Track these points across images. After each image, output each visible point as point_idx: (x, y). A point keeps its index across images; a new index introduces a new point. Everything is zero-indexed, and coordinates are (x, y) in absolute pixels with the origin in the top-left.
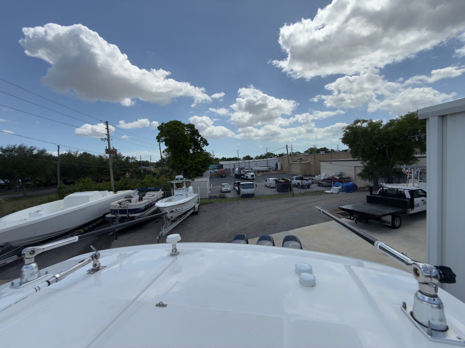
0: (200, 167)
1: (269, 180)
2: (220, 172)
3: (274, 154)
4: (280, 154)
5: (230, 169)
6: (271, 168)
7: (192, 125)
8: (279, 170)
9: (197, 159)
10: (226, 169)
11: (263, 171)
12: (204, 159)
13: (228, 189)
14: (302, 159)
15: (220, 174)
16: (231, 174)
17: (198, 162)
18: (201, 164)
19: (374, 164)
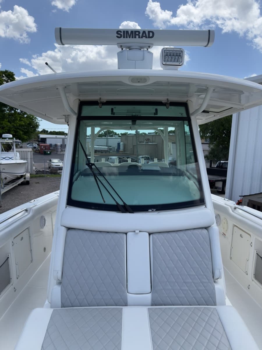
0: (22, 133)
1: (111, 158)
2: (42, 147)
3: (116, 133)
4: (122, 133)
5: (56, 145)
6: (111, 149)
7: (9, 73)
8: (121, 151)
9: (17, 121)
10: (51, 145)
11: (102, 151)
12: (28, 122)
13: (59, 165)
14: (149, 139)
15: (43, 149)
16: (58, 151)
17: (19, 126)
18: (23, 129)
19: (220, 147)
